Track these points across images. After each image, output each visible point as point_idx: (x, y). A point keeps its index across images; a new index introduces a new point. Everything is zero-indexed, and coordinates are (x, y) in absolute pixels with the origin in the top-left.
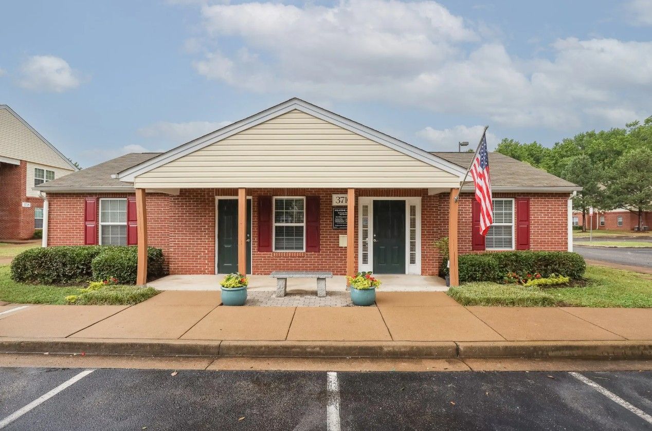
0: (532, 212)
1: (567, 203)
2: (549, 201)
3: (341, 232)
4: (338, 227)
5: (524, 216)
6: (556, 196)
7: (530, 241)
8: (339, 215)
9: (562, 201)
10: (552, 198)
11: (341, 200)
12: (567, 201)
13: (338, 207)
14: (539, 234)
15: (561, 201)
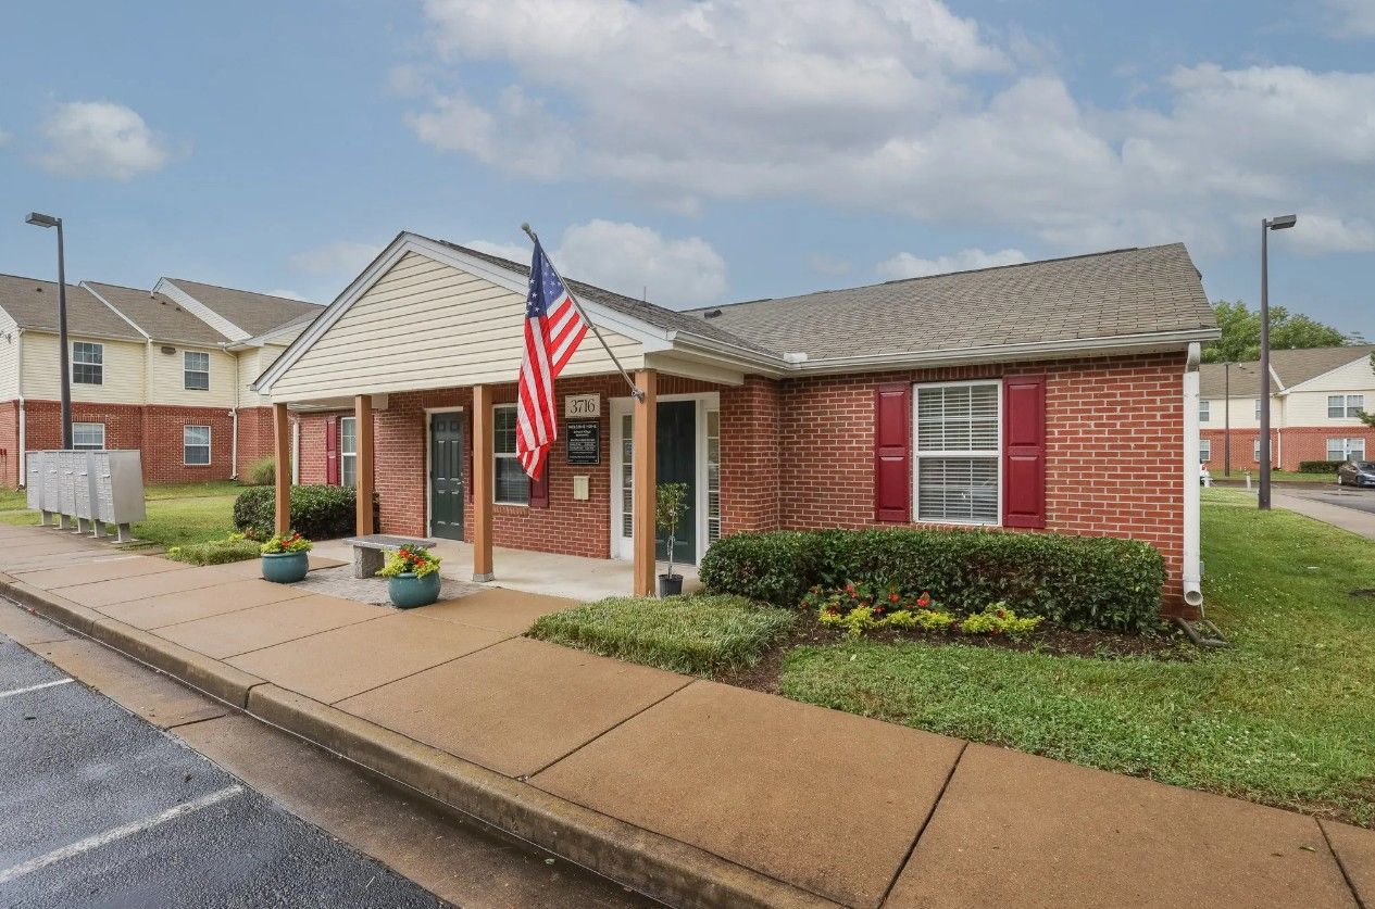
0: (1053, 418)
1: (1181, 385)
2: (1115, 381)
3: (579, 470)
4: (575, 460)
5: (1027, 429)
6: (1143, 364)
7: (1045, 503)
8: (574, 436)
9: (1167, 378)
10: (1129, 373)
11: (578, 405)
12: (1181, 377)
13: (575, 421)
14: (1078, 483)
15: (1160, 378)
